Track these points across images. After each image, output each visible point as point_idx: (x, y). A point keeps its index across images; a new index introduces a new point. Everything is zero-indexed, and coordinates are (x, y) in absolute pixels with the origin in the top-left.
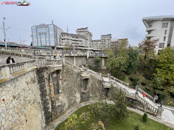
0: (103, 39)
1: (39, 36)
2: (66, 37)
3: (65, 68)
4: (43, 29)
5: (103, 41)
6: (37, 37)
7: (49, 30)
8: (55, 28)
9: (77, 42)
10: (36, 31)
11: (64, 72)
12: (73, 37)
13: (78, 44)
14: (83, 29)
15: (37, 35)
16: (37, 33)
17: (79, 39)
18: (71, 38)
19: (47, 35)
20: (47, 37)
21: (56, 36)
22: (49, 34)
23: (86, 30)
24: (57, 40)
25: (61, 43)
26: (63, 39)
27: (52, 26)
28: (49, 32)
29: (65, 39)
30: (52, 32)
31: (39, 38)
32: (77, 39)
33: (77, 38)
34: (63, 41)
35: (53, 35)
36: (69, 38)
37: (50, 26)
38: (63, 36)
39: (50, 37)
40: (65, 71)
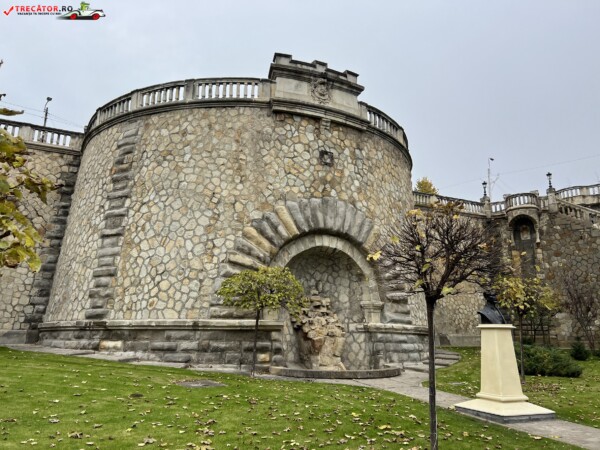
3: (557, 220)
11: (556, 231)
40: (558, 228)
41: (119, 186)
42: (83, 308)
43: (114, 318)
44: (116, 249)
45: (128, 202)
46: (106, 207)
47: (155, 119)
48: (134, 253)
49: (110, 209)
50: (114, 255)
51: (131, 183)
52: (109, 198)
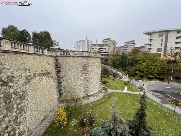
0: (126, 45)
1: (79, 47)
2: (95, 47)
4: (81, 43)
5: (126, 47)
6: (78, 48)
7: (84, 43)
8: (88, 41)
9: (103, 50)
10: (78, 44)
12: (99, 46)
13: (103, 51)
14: (108, 39)
15: (78, 47)
16: (78, 46)
17: (104, 48)
18: (98, 47)
19: (83, 46)
20: (83, 48)
21: (88, 47)
22: (84, 46)
23: (110, 40)
24: (89, 49)
25: (91, 51)
26: (92, 48)
27: (87, 41)
28: (84, 44)
29: (94, 48)
30: (86, 45)
31: (79, 48)
32: (102, 48)
33: (103, 46)
34: (93, 49)
35: (87, 46)
36: (96, 47)
37: (85, 41)
38: (92, 46)
39: (85, 48)
41: (85, 71)
42: (83, 94)
43: (90, 94)
44: (88, 83)
45: (88, 75)
46: (83, 75)
47: (89, 58)
48: (91, 83)
49: (84, 76)
50: (87, 84)
51: (87, 71)
52: (83, 74)
